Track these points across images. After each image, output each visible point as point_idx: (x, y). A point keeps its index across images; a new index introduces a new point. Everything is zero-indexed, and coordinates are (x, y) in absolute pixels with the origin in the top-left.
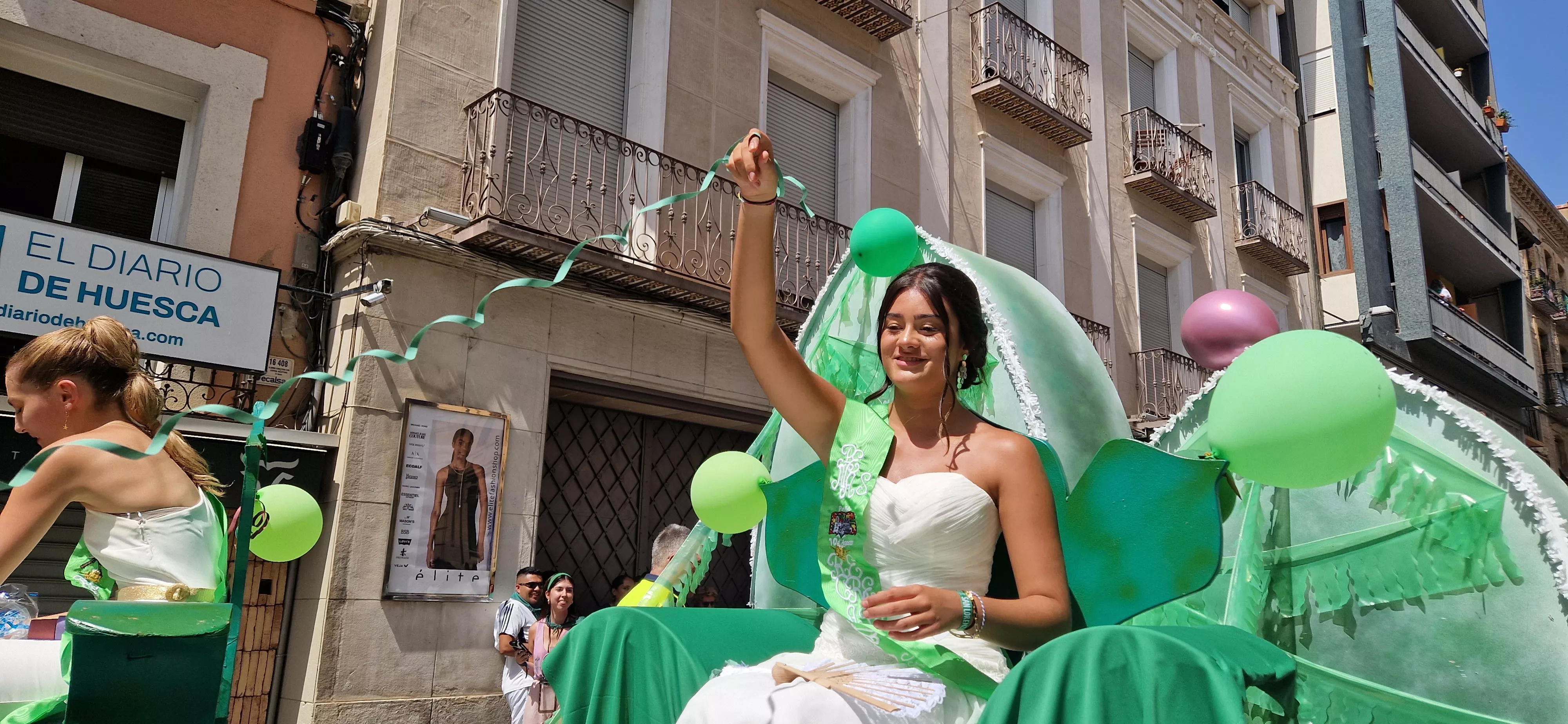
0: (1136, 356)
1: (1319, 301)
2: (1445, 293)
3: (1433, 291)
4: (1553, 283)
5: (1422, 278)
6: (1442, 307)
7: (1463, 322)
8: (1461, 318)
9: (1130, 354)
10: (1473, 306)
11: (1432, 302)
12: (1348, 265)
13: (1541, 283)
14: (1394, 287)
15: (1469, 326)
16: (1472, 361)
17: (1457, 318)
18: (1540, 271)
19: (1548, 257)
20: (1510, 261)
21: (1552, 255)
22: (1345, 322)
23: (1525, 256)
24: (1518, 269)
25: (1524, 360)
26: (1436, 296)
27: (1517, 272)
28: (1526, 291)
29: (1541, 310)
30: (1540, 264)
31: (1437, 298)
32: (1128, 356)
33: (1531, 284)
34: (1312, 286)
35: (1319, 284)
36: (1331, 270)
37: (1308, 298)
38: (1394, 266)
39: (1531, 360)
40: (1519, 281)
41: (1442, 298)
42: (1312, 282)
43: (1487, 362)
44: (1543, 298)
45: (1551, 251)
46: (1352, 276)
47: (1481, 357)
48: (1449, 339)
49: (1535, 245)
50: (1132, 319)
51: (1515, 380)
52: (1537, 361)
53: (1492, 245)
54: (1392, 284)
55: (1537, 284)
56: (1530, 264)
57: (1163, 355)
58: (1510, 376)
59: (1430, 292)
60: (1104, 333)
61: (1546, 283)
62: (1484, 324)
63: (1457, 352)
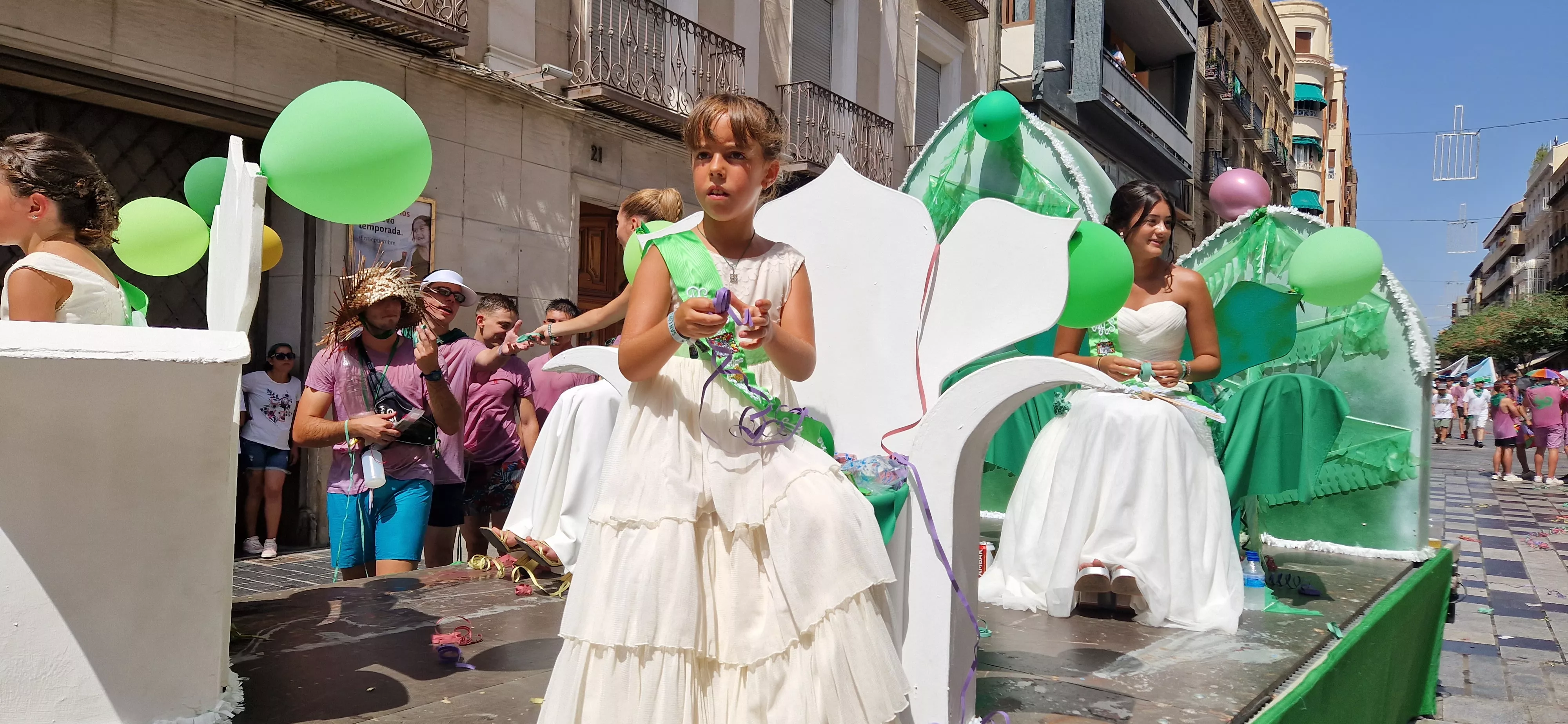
0: (782, 89)
1: (998, 53)
2: (1119, 56)
3: (1108, 52)
4: (1227, 63)
5: (1099, 37)
6: (1115, 71)
7: (1133, 88)
8: (1131, 84)
9: (777, 87)
10: (1146, 74)
11: (1105, 63)
12: (1031, 18)
13: (1216, 62)
14: (1073, 44)
15: (1138, 93)
16: (1135, 129)
17: (1128, 83)
18: (1217, 49)
19: (1227, 38)
20: (1188, 33)
21: (1231, 36)
22: (1019, 77)
23: (1207, 32)
24: (1194, 41)
25: (1185, 134)
26: (1111, 58)
27: (1192, 44)
28: (1201, 65)
29: (1211, 89)
30: (1219, 44)
31: (1111, 61)
32: (775, 89)
33: (1207, 62)
34: (993, 36)
35: (1000, 34)
36: (1014, 20)
37: (986, 48)
38: (1076, 22)
39: (1191, 135)
40: (1192, 55)
41: (1117, 61)
42: (993, 31)
43: (1150, 131)
44: (1216, 78)
45: (1231, 32)
46: (1032, 27)
47: (1145, 126)
48: (1118, 104)
49: (1216, 22)
50: (782, 45)
51: (1174, 152)
52: (1196, 136)
53: (1174, 13)
54: (1072, 42)
55: (1212, 63)
56: (1210, 43)
57: (810, 89)
58: (1169, 148)
59: (1105, 52)
60: (737, 54)
61: (1219, 62)
62: (1153, 94)
63: (1122, 118)
